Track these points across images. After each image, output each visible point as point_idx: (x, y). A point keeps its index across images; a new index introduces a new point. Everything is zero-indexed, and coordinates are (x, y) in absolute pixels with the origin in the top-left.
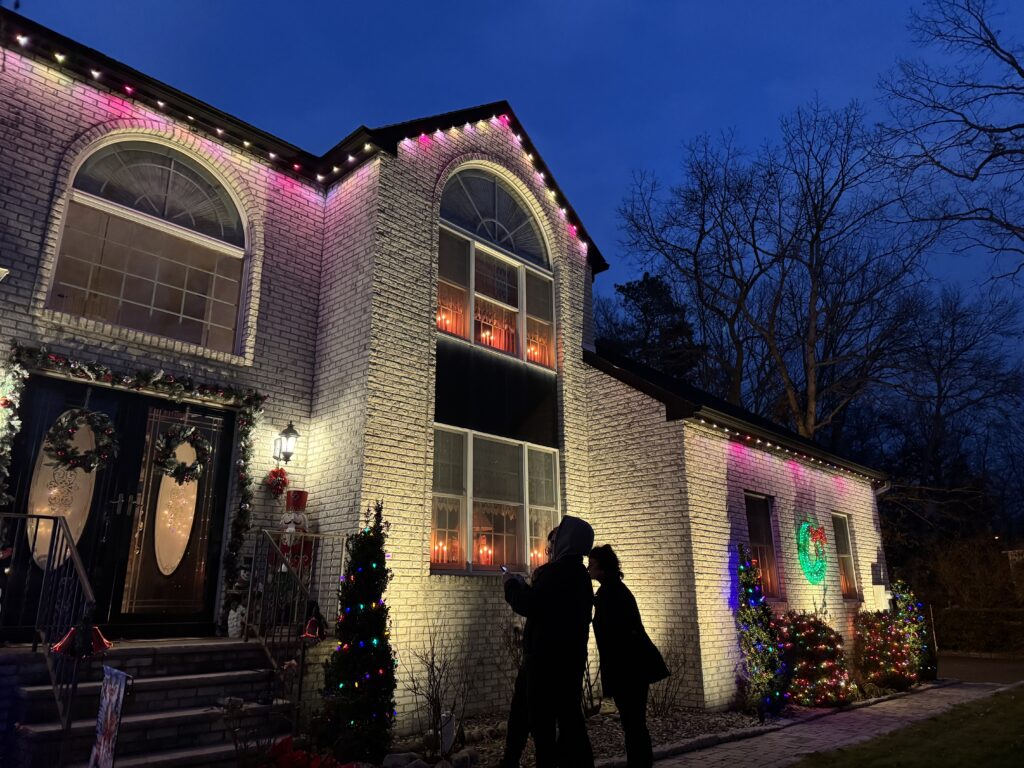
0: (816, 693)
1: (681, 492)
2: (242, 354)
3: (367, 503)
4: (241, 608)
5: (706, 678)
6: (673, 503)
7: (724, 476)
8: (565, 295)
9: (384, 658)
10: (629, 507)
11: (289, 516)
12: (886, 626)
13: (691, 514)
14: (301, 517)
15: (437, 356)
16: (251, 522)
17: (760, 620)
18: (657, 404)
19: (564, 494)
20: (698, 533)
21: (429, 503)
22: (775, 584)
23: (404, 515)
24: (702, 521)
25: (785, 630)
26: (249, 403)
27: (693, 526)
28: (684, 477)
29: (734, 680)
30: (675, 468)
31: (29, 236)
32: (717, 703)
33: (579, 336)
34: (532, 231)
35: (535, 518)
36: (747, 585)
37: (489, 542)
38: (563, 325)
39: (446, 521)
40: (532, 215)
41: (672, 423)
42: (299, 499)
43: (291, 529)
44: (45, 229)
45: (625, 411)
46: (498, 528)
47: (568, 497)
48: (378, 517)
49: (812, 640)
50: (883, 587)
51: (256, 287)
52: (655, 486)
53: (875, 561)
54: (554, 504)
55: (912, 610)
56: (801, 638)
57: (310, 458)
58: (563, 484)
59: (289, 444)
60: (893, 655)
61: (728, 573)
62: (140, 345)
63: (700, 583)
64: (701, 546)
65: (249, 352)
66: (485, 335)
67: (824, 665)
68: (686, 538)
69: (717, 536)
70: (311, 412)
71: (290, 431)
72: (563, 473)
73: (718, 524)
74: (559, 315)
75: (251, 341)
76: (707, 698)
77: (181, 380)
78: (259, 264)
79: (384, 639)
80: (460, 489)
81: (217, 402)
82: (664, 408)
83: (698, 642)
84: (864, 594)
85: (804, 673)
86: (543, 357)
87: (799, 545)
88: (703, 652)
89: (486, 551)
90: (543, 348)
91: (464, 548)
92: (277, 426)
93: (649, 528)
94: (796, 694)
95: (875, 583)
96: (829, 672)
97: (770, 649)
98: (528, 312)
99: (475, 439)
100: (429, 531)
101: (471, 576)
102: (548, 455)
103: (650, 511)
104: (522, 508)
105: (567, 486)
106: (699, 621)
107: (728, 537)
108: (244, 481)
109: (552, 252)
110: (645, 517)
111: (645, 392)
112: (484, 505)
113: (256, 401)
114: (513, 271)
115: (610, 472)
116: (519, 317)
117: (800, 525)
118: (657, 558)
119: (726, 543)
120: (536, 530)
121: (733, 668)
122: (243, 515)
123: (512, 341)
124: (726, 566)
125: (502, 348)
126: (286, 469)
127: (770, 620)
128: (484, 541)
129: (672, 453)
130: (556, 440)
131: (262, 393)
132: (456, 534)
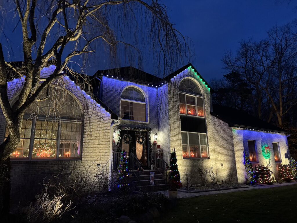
0: (264, 181)
1: (232, 142)
2: (147, 122)
3: (172, 148)
4: (153, 165)
5: (238, 178)
6: (231, 144)
7: (242, 138)
8: (205, 100)
9: (178, 172)
10: (222, 145)
11: (158, 149)
12: (285, 168)
13: (234, 146)
14: (160, 149)
15: (180, 119)
16: (152, 150)
17: (250, 166)
18: (226, 124)
19: (208, 143)
20: (236, 150)
21: (182, 146)
22: (256, 159)
23: (177, 149)
24: (237, 147)
25: (257, 169)
26: (149, 130)
27: (235, 149)
28: (232, 139)
29: (245, 178)
30: (231, 137)
31: (117, 108)
32: (241, 183)
33: (209, 109)
34: (198, 88)
35: (202, 148)
36: (247, 160)
37: (193, 153)
38: (206, 107)
39: (185, 149)
40: (197, 85)
41: (230, 128)
42: (159, 146)
43: (158, 152)
44: (119, 106)
45: (220, 125)
46: (195, 150)
48: (174, 150)
49: (263, 170)
50: (288, 159)
51: (148, 109)
52: (227, 141)
53: (286, 153)
54: (205, 144)
55: (295, 164)
56: (260, 170)
57: (160, 139)
58: (207, 140)
59: (156, 137)
60: (287, 174)
61: (243, 157)
62: (133, 123)
63: (237, 160)
64: (237, 152)
65: (149, 122)
66: (189, 112)
67: (265, 175)
68: (233, 151)
69: (241, 150)
70: (159, 130)
71: (156, 134)
72: (207, 138)
73: (241, 148)
74: (204, 105)
75: (148, 119)
76: (238, 181)
77: (140, 128)
78: (148, 105)
79: (178, 170)
80: (187, 143)
81: (145, 131)
82: (228, 125)
83: (236, 171)
84: (282, 161)
85: (261, 177)
86: (201, 115)
87: (262, 151)
88: (237, 173)
89: (193, 154)
90: (201, 113)
91: (189, 154)
92: (154, 133)
93: (226, 149)
94: (259, 181)
95: (285, 158)
96: (266, 177)
97: (252, 172)
99: (189, 133)
100: (182, 151)
101: (190, 159)
102: (204, 135)
103: (226, 146)
104: (199, 146)
105: (208, 141)
106: (236, 167)
107: (243, 150)
108: (150, 144)
109: (202, 92)
110: (225, 147)
111: (224, 121)
112: (191, 146)
113: (150, 130)
114: (194, 98)
115: (217, 138)
116: (196, 107)
117: (263, 146)
118: (228, 155)
119: (243, 151)
120: (203, 151)
121: (245, 176)
122: (151, 149)
123: (195, 113)
124: (243, 156)
125: (193, 114)
126: (156, 141)
127: (252, 167)
128: (192, 152)
129: (230, 134)
130: (205, 131)
131: (151, 128)
132: (187, 151)
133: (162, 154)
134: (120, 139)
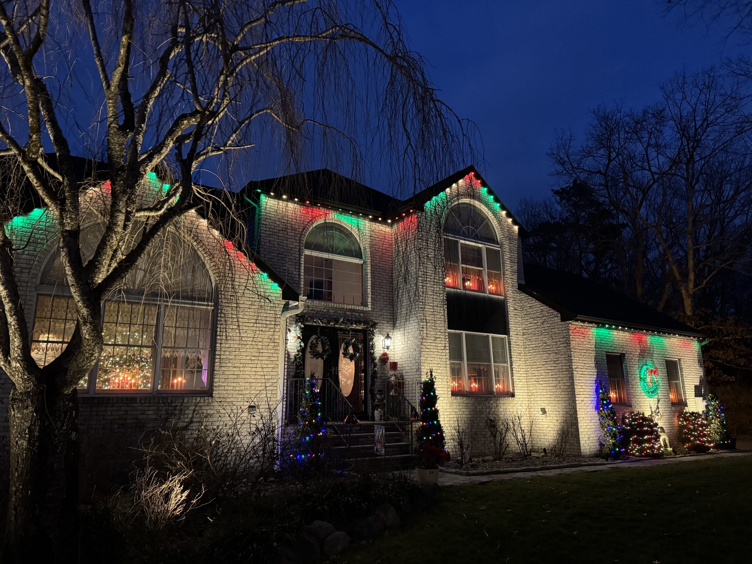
0: (641, 451)
1: (569, 356)
2: (367, 306)
3: (425, 369)
4: (379, 410)
5: (582, 442)
6: (565, 362)
7: (593, 346)
8: (507, 256)
9: (439, 428)
10: (544, 363)
11: (391, 373)
12: (694, 420)
13: (574, 367)
14: (396, 373)
15: (447, 300)
16: (378, 375)
17: (609, 415)
18: (556, 313)
19: (511, 358)
20: (578, 376)
21: (448, 366)
22: (626, 398)
23: (438, 371)
24: (580, 370)
25: (627, 421)
26: (372, 326)
27: (575, 372)
28: (570, 349)
29: (598, 443)
30: (566, 345)
31: (294, 273)
32: (588, 453)
33: (515, 277)
34: (488, 226)
35: (497, 370)
36: (603, 400)
37: (475, 382)
38: (507, 272)
39: (456, 372)
40: (488, 218)
41: (564, 323)
42: (394, 365)
43: (393, 378)
44: (299, 269)
45: (540, 316)
46: (479, 375)
47: (513, 359)
48: (431, 375)
49: (641, 425)
50: (702, 398)
51: (369, 276)
52: (556, 353)
53: (698, 384)
54: (506, 362)
55: (717, 411)
56: (635, 425)
57: (396, 347)
58: (510, 352)
59: (388, 342)
60: (699, 434)
61: (595, 393)
62: (333, 308)
63: (578, 399)
64: (579, 382)
65: (370, 306)
66: (467, 284)
67: (646, 437)
68: (571, 378)
69: (589, 376)
70: (394, 327)
71: (388, 337)
72: (510, 347)
73: (589, 370)
74: (504, 268)
75: (369, 300)
76: (582, 451)
77: (348, 320)
78: (369, 265)
79: (438, 422)
80: (461, 358)
81: (360, 327)
82: (559, 315)
83: (577, 426)
84: (688, 402)
85: (636, 441)
86: (497, 290)
87: (641, 378)
88: (580, 430)
89: (475, 385)
90: (496, 286)
91: (465, 385)
92: (383, 335)
93: (554, 373)
94: (632, 451)
95: (697, 395)
96: (649, 441)
97: (614, 429)
98: (488, 269)
99: (466, 335)
100: (449, 378)
101: (469, 397)
102: (502, 339)
103: (555, 365)
104: (489, 366)
105: (512, 353)
106: (578, 416)
107: (595, 376)
108: (373, 359)
109: (499, 236)
110: (553, 368)
111: (550, 307)
112: (472, 364)
113: (374, 325)
114: (479, 250)
115: (534, 346)
116: (484, 272)
117: (642, 367)
118: (558, 387)
119: (594, 379)
120: (498, 376)
121: (597, 438)
122: (375, 372)
123: (481, 287)
124: (594, 390)
125: (476, 289)
126: (388, 352)
127: (614, 416)
128: (473, 381)
129: (563, 338)
130: (505, 330)
131: (377, 321)
132: (460, 378)
133: (400, 384)
134: (301, 346)
